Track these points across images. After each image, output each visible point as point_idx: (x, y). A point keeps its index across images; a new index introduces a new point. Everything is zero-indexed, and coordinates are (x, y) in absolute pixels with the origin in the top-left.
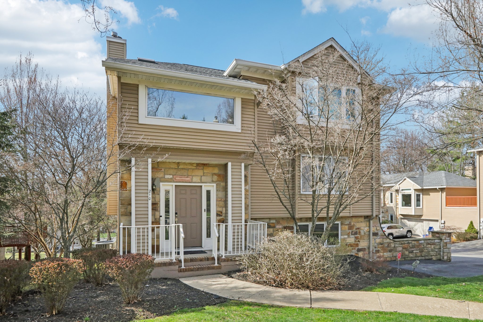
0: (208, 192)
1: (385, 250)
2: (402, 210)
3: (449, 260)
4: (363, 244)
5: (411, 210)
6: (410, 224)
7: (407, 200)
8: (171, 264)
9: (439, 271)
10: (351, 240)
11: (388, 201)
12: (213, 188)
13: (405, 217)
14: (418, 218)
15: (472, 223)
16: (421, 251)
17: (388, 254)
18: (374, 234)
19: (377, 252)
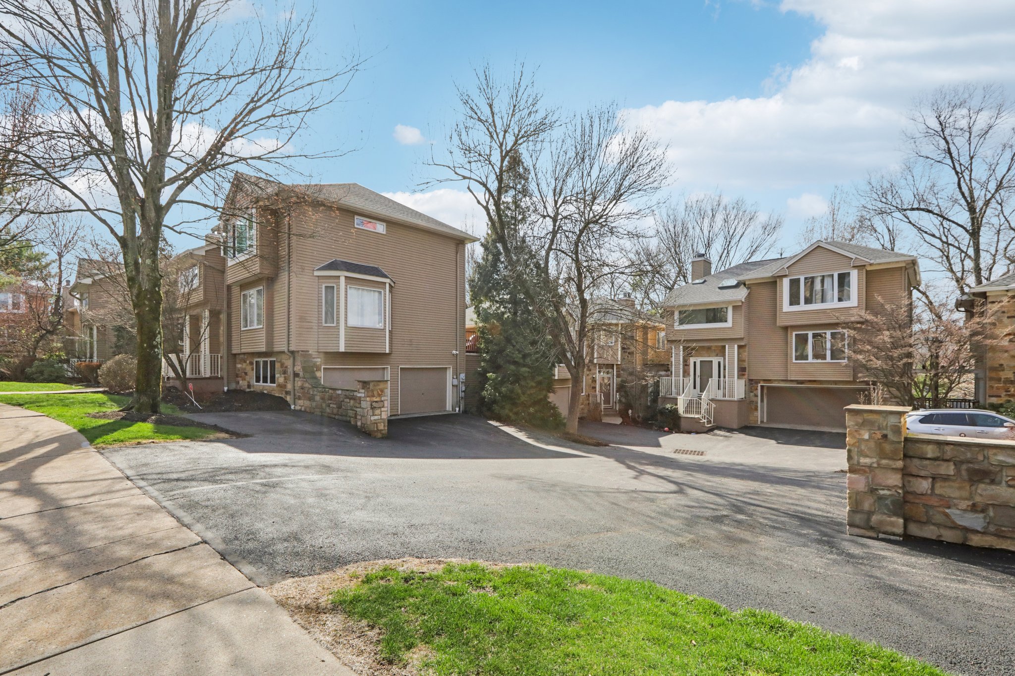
17: (307, 403)
18: (296, 375)
19: (299, 398)
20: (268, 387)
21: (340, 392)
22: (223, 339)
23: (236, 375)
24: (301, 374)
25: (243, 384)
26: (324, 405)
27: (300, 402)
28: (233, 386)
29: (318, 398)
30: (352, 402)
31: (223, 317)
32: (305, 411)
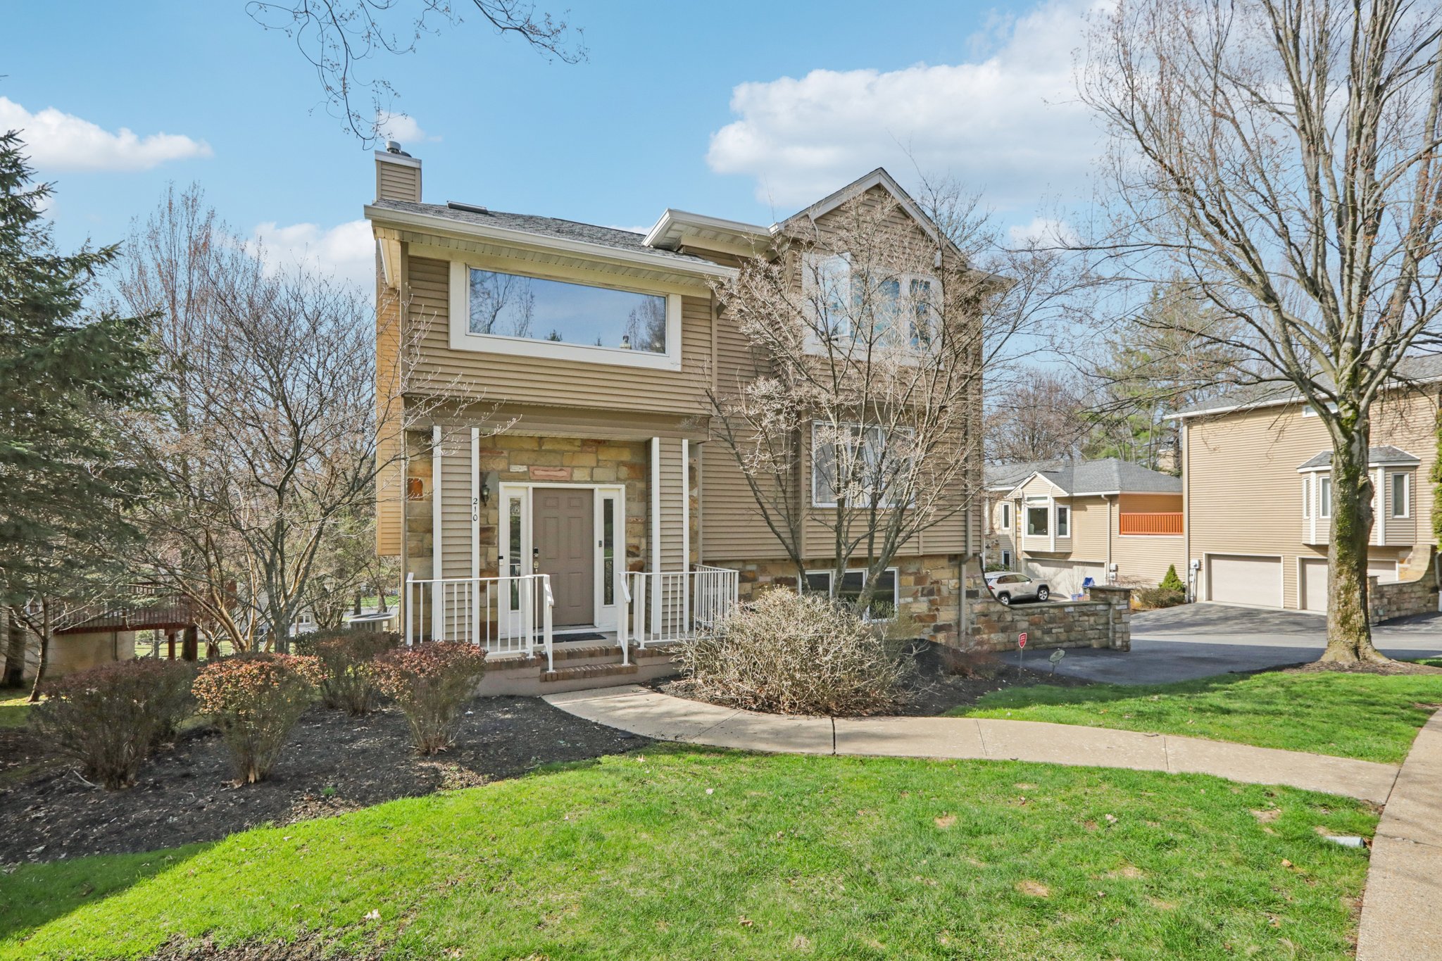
0: (608, 504)
1: (991, 627)
2: (1028, 542)
3: (1126, 647)
4: (946, 615)
5: (1047, 543)
6: (1045, 572)
7: (1038, 520)
8: (523, 663)
9: (1106, 672)
10: (921, 607)
11: (998, 523)
12: (619, 494)
13: (1035, 556)
14: (1061, 559)
15: (1172, 569)
16: (1069, 629)
17: (998, 637)
18: (969, 594)
19: (977, 632)
27: (979, 639)
29: (1024, 625)
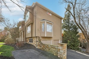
17: (40, 47)
18: (37, 41)
19: (38, 46)
20: (31, 43)
21: (50, 46)
22: (25, 36)
23: (26, 41)
24: (38, 41)
25: (27, 42)
26: (44, 48)
27: (38, 47)
28: (26, 43)
29: (42, 47)
30: (54, 49)
31: (25, 32)
32: (39, 49)
